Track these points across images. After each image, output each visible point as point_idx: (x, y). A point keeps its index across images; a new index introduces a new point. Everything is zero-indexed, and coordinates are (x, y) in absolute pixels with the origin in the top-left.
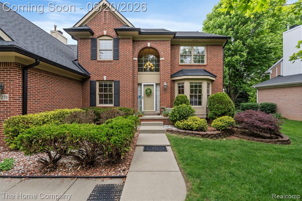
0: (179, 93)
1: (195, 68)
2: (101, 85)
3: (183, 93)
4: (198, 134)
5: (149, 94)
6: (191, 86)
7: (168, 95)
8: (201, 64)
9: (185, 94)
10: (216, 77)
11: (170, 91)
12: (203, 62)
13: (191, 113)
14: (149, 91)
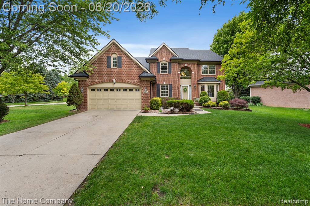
0: (202, 90)
1: (210, 77)
2: (162, 87)
3: (204, 90)
4: (213, 108)
5: (185, 91)
6: (208, 87)
7: (196, 92)
8: (213, 75)
9: (205, 91)
10: (221, 81)
11: (197, 89)
12: (214, 73)
13: (209, 100)
14: (185, 89)
